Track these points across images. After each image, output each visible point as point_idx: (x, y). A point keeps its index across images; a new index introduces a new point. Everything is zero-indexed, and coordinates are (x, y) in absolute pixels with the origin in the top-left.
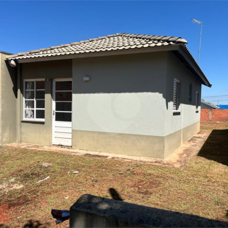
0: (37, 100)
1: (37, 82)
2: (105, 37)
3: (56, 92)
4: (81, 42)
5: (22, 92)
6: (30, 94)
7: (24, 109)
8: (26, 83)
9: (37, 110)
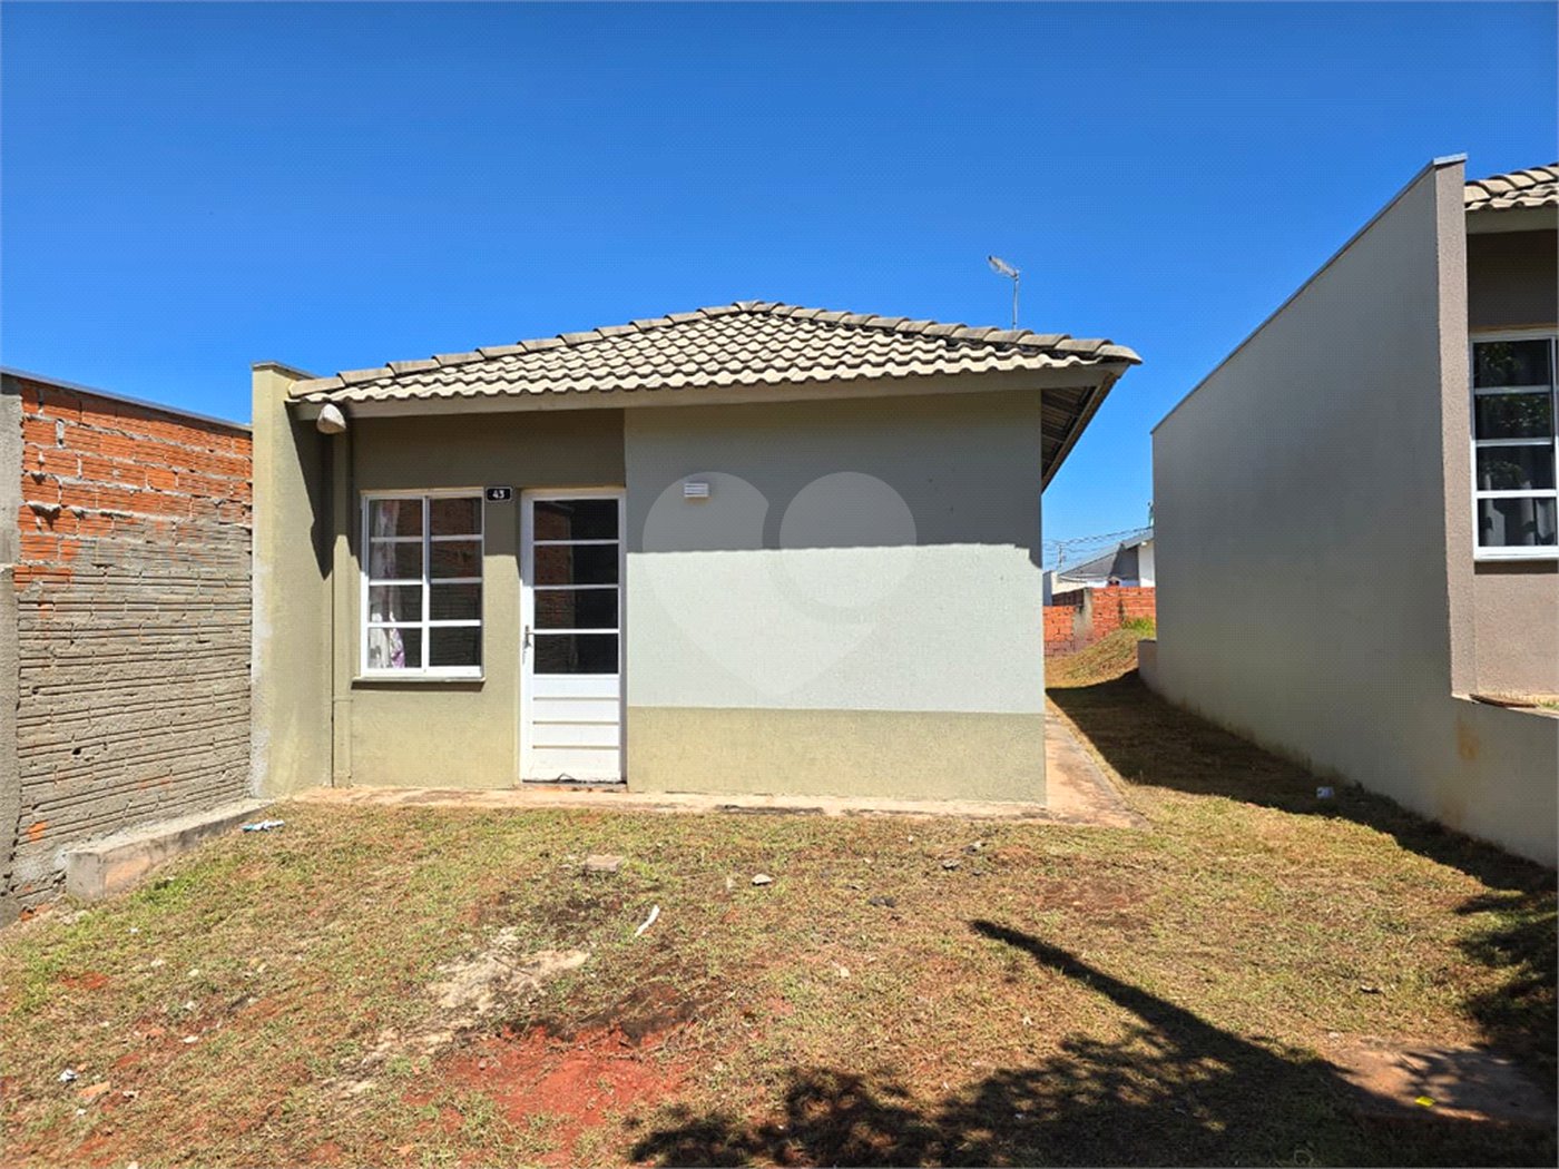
0: (435, 581)
1: (434, 503)
2: (699, 315)
3: (537, 549)
4: (607, 331)
5: (355, 548)
6: (392, 555)
7: (365, 624)
8: (374, 505)
9: (432, 630)
